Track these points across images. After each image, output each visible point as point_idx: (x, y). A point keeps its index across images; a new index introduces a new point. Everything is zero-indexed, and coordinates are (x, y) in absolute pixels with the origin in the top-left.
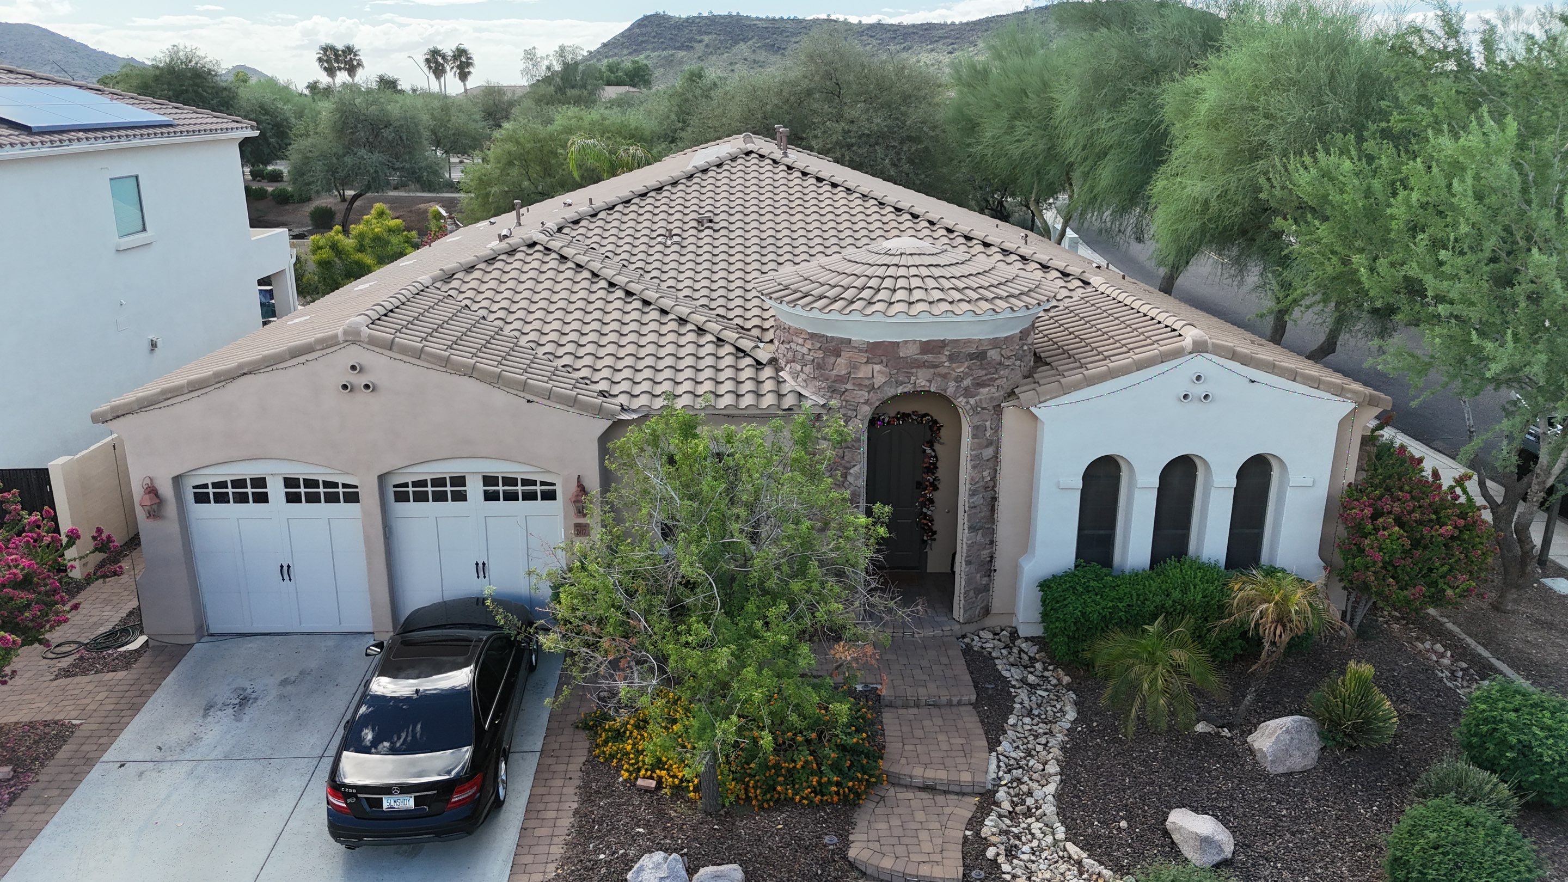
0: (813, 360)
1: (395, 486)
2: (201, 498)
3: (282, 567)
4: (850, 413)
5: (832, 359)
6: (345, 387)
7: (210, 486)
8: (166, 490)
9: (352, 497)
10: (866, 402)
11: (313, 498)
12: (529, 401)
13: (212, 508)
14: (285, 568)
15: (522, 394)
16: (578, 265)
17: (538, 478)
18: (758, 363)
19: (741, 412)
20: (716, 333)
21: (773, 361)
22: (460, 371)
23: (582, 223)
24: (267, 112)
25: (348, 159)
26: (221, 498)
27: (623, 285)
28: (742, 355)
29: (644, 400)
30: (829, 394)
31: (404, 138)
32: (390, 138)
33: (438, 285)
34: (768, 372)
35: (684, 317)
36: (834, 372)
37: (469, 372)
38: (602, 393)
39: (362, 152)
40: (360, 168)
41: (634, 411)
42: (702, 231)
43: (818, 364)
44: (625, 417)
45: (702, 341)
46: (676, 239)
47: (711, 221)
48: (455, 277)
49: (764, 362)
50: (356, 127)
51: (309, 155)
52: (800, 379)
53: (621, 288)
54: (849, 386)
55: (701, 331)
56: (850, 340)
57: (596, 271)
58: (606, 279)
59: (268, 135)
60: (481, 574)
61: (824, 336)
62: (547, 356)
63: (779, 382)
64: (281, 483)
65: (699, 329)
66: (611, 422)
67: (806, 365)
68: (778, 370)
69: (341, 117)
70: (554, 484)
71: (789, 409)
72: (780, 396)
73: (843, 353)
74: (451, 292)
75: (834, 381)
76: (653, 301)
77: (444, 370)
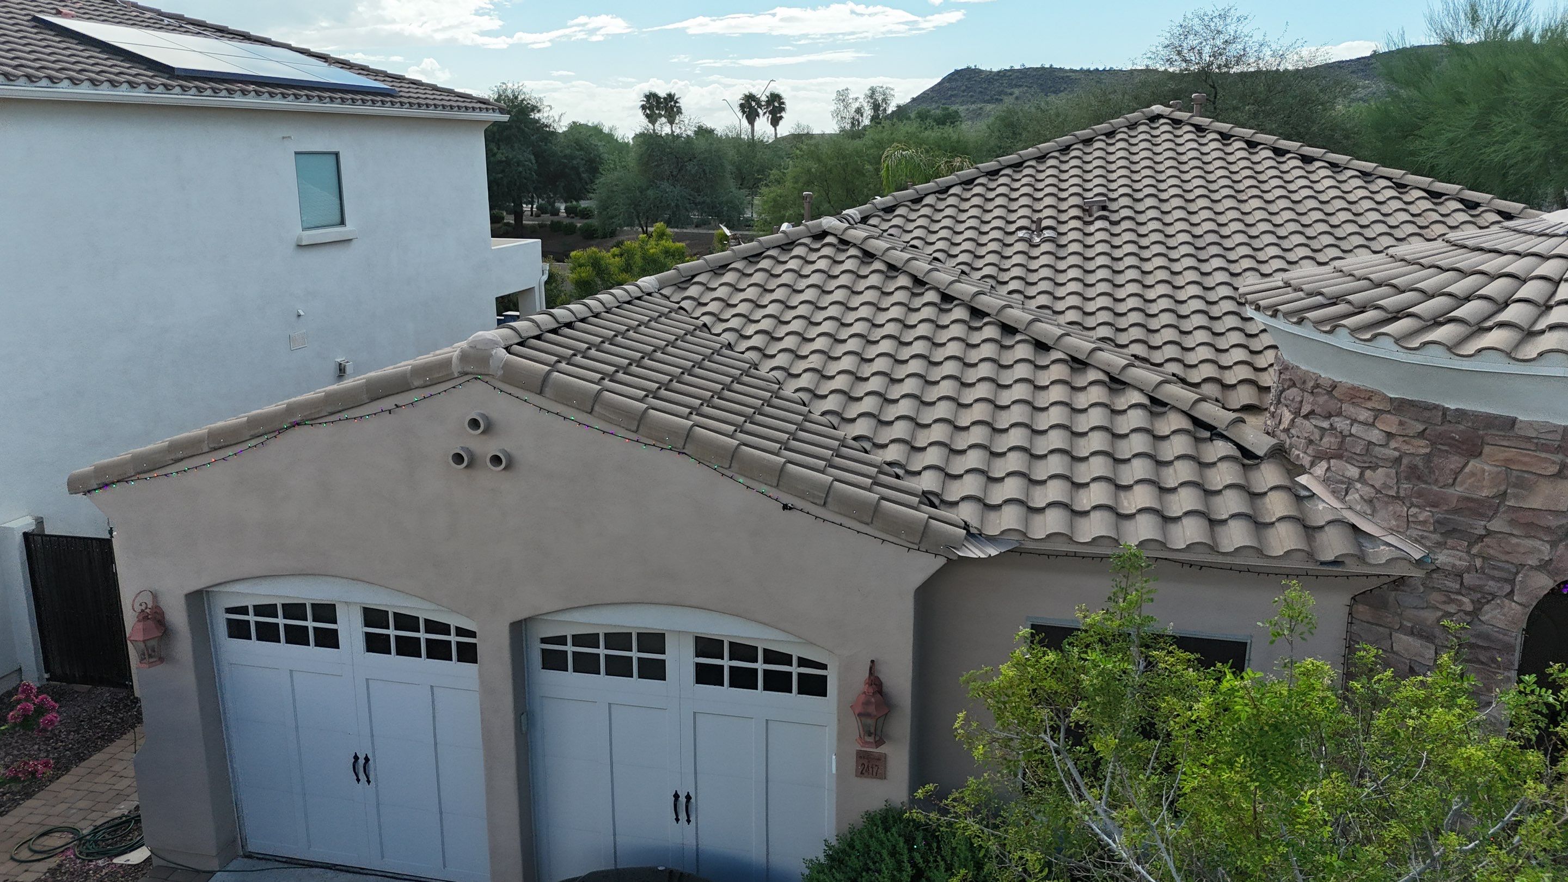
0: (1398, 461)
1: (544, 641)
2: (238, 630)
3: (356, 758)
4: (1492, 586)
5: (1454, 462)
6: (458, 458)
7: (251, 611)
8: (177, 616)
9: (468, 654)
10: (1544, 566)
11: (408, 648)
12: (785, 507)
13: (254, 647)
14: (361, 761)
15: (774, 493)
16: (891, 267)
17: (796, 652)
18: (1246, 453)
19: (1220, 559)
20: (1148, 389)
21: (1279, 453)
22: (662, 440)
23: (899, 211)
24: (581, 149)
25: (650, 193)
26: (268, 633)
27: (967, 299)
28: (1208, 434)
29: (1009, 518)
30: (1436, 537)
31: (708, 171)
32: (693, 171)
33: (665, 291)
34: (1269, 475)
35: (1082, 357)
36: (1459, 490)
37: (680, 445)
38: (928, 498)
39: (665, 185)
40: (661, 202)
41: (991, 539)
42: (1091, 223)
43: (1413, 468)
44: (974, 552)
45: (1121, 402)
46: (1047, 233)
47: (1104, 208)
48: (696, 280)
49: (1260, 453)
50: (661, 159)
51: (615, 189)
52: (1353, 497)
53: (963, 304)
54: (1496, 525)
55: (1115, 383)
56: (1514, 421)
57: (920, 276)
58: (937, 289)
59: (581, 169)
60: (683, 816)
61: (1436, 407)
62: (828, 417)
63: (1299, 498)
64: (358, 618)
65: (1113, 379)
66: (941, 561)
67: (1374, 468)
68: (1295, 469)
69: (648, 149)
70: (824, 667)
71: (1335, 563)
72: (1310, 530)
73: (1487, 449)
74: (686, 304)
75: (1456, 511)
76: (1021, 327)
77: (634, 436)
